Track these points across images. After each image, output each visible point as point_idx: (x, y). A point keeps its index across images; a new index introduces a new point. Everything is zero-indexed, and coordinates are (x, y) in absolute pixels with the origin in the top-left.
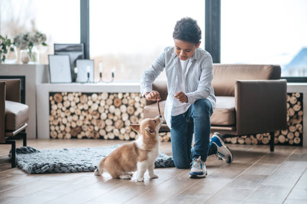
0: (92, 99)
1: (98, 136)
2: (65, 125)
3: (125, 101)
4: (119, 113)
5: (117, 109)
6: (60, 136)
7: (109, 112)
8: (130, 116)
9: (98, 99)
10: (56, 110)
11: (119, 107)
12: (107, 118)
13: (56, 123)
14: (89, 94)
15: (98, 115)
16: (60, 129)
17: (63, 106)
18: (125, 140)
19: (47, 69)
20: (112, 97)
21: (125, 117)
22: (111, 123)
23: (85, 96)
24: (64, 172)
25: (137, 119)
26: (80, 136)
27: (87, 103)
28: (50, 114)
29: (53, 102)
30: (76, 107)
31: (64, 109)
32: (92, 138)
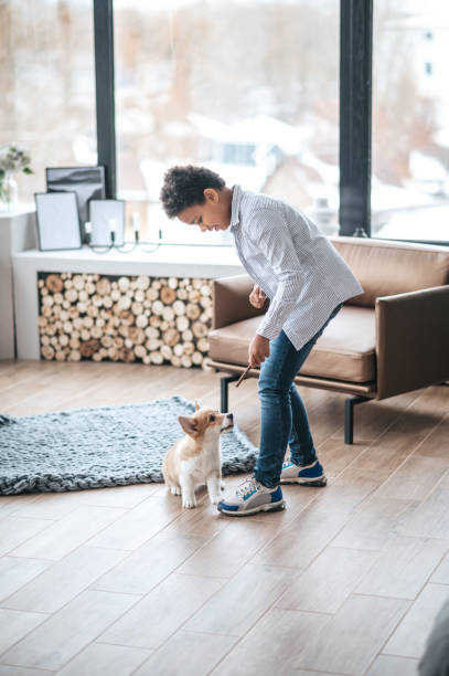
0: (118, 288)
1: (131, 357)
2: (69, 336)
3: (182, 294)
4: (172, 317)
5: (168, 308)
6: (60, 355)
7: (152, 314)
8: (191, 322)
9: (130, 288)
10: (52, 307)
11: (171, 305)
12: (149, 325)
13: (52, 332)
14: (114, 279)
15: (131, 318)
16: (59, 343)
17: (64, 299)
18: (182, 367)
19: (33, 221)
20: (157, 285)
21: (183, 324)
22: (157, 334)
23: (105, 281)
24: (54, 491)
25: (205, 328)
26: (97, 357)
27: (109, 295)
28: (40, 313)
29: (45, 292)
30: (89, 302)
31: (67, 305)
32: (120, 361)
